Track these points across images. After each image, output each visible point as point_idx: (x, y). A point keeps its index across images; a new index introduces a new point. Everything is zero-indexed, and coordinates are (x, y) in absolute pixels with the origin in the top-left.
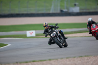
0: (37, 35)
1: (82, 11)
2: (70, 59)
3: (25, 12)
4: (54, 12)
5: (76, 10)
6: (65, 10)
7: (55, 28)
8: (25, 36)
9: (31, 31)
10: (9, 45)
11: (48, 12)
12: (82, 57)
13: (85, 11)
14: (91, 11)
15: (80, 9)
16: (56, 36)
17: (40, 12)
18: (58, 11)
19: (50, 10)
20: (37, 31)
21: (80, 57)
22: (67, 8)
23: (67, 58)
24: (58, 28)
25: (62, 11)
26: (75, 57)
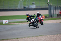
0: (9, 23)
1: (37, 7)
4: (20, 8)
5: (34, 7)
6: (27, 7)
7: (33, 17)
8: (2, 23)
9: (6, 21)
13: (39, 7)
14: (43, 7)
17: (11, 8)
18: (23, 8)
20: (10, 20)
21: (36, 36)
22: (28, 6)
23: (28, 37)
26: (33, 37)
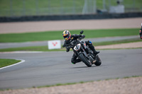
1: (127, 11)
2: (111, 81)
3: (46, 14)
4: (87, 13)
5: (120, 9)
6: (104, 10)
7: (80, 37)
8: (46, 48)
9: (54, 42)
10: (23, 61)
11: (79, 13)
12: (128, 77)
13: (132, 11)
15: (125, 9)
17: (67, 13)
18: (94, 12)
19: (81, 10)
21: (125, 78)
23: (107, 80)
25: (99, 11)
26: (118, 78)
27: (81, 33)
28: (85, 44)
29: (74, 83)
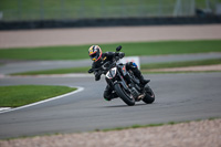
11: (168, 15)
16: (117, 78)
24: (122, 56)
27: (119, 49)
28: (124, 69)
29: (161, 125)
